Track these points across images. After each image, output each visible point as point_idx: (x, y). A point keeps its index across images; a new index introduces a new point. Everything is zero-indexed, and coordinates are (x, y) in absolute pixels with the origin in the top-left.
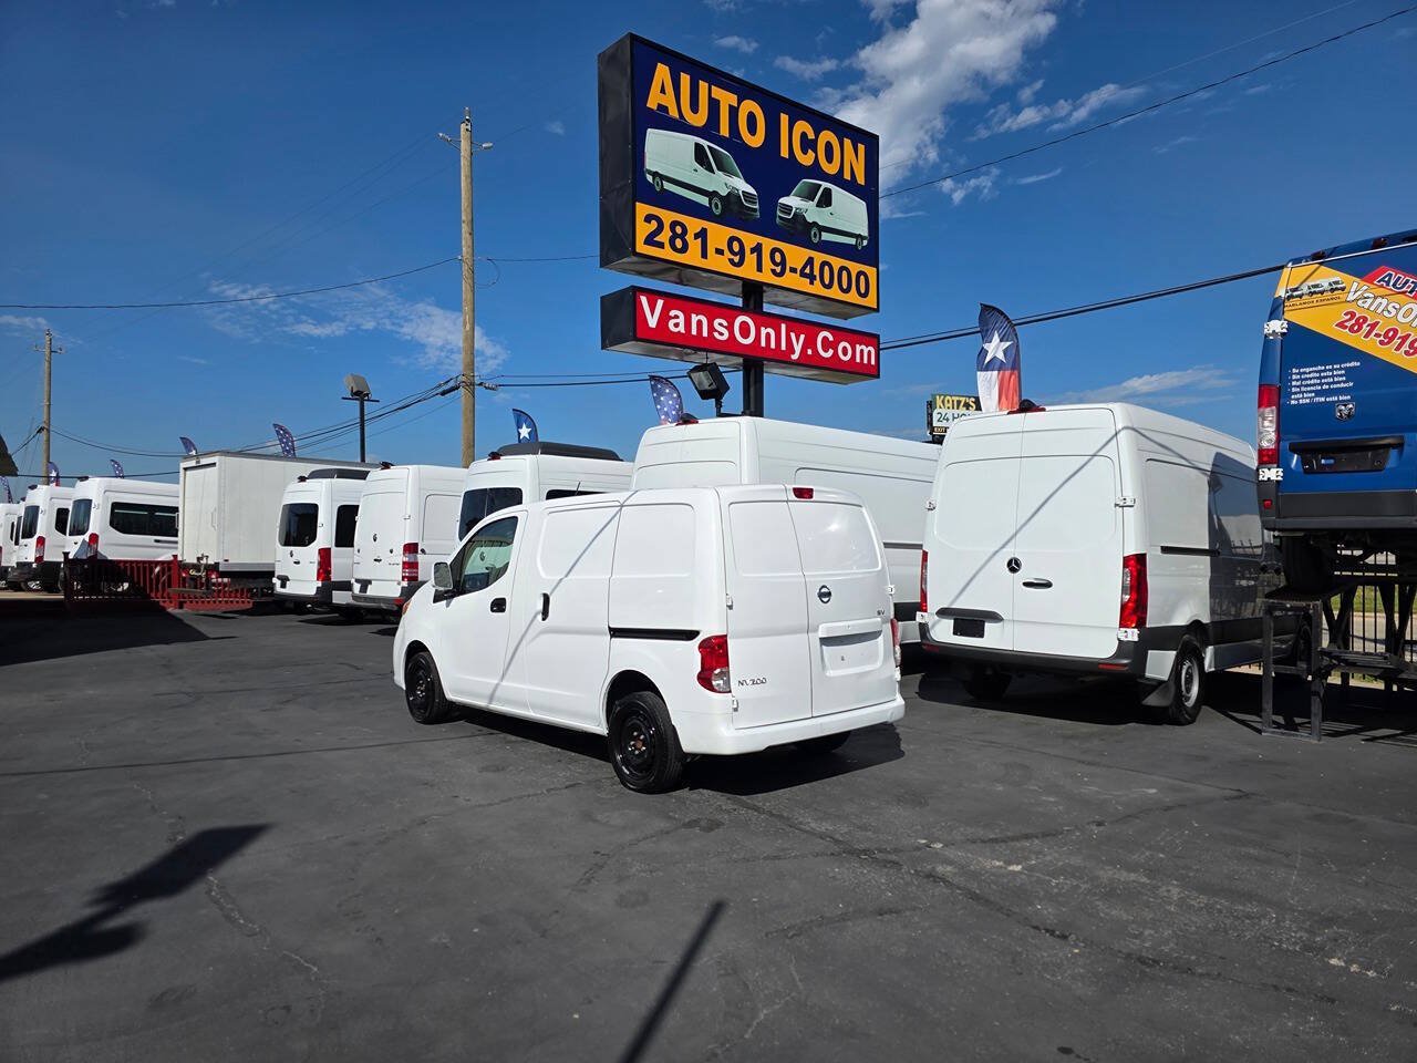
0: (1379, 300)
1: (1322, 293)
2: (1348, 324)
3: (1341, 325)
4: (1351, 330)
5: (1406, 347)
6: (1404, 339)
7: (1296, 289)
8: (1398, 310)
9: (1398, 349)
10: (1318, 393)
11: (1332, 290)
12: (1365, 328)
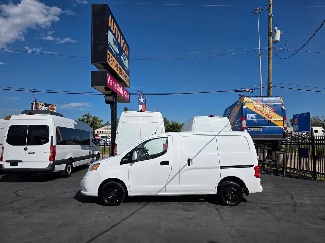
0: (258, 105)
1: (250, 103)
2: (254, 108)
3: (253, 108)
4: (255, 109)
5: (262, 113)
6: (262, 111)
7: (246, 102)
8: (261, 107)
9: (261, 113)
10: (251, 118)
11: (252, 103)
12: (257, 109)
